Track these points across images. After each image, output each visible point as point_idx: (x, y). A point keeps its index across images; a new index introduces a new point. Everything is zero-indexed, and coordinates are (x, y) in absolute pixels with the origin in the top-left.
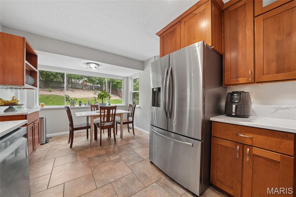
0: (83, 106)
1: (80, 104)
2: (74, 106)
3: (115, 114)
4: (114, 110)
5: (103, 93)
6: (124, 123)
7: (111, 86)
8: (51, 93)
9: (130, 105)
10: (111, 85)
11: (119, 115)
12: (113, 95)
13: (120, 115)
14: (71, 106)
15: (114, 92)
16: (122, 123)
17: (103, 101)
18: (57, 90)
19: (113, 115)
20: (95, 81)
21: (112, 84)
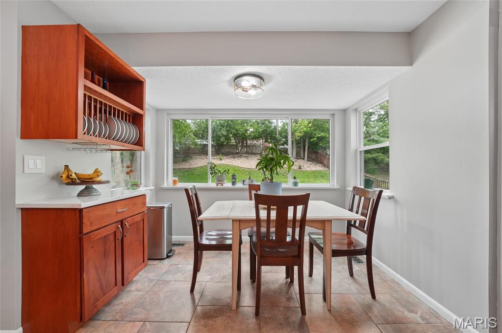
0: (239, 185)
1: (234, 180)
2: (222, 185)
3: (303, 222)
4: (300, 208)
5: (272, 154)
6: (336, 253)
7: (307, 147)
8: (221, 161)
9: (355, 188)
10: (307, 143)
11: (319, 225)
12: (311, 163)
13: (323, 224)
14: (217, 185)
15: (314, 156)
16: (329, 252)
17: (272, 176)
18: (229, 157)
19: (298, 224)
20: (280, 140)
21: (309, 143)
